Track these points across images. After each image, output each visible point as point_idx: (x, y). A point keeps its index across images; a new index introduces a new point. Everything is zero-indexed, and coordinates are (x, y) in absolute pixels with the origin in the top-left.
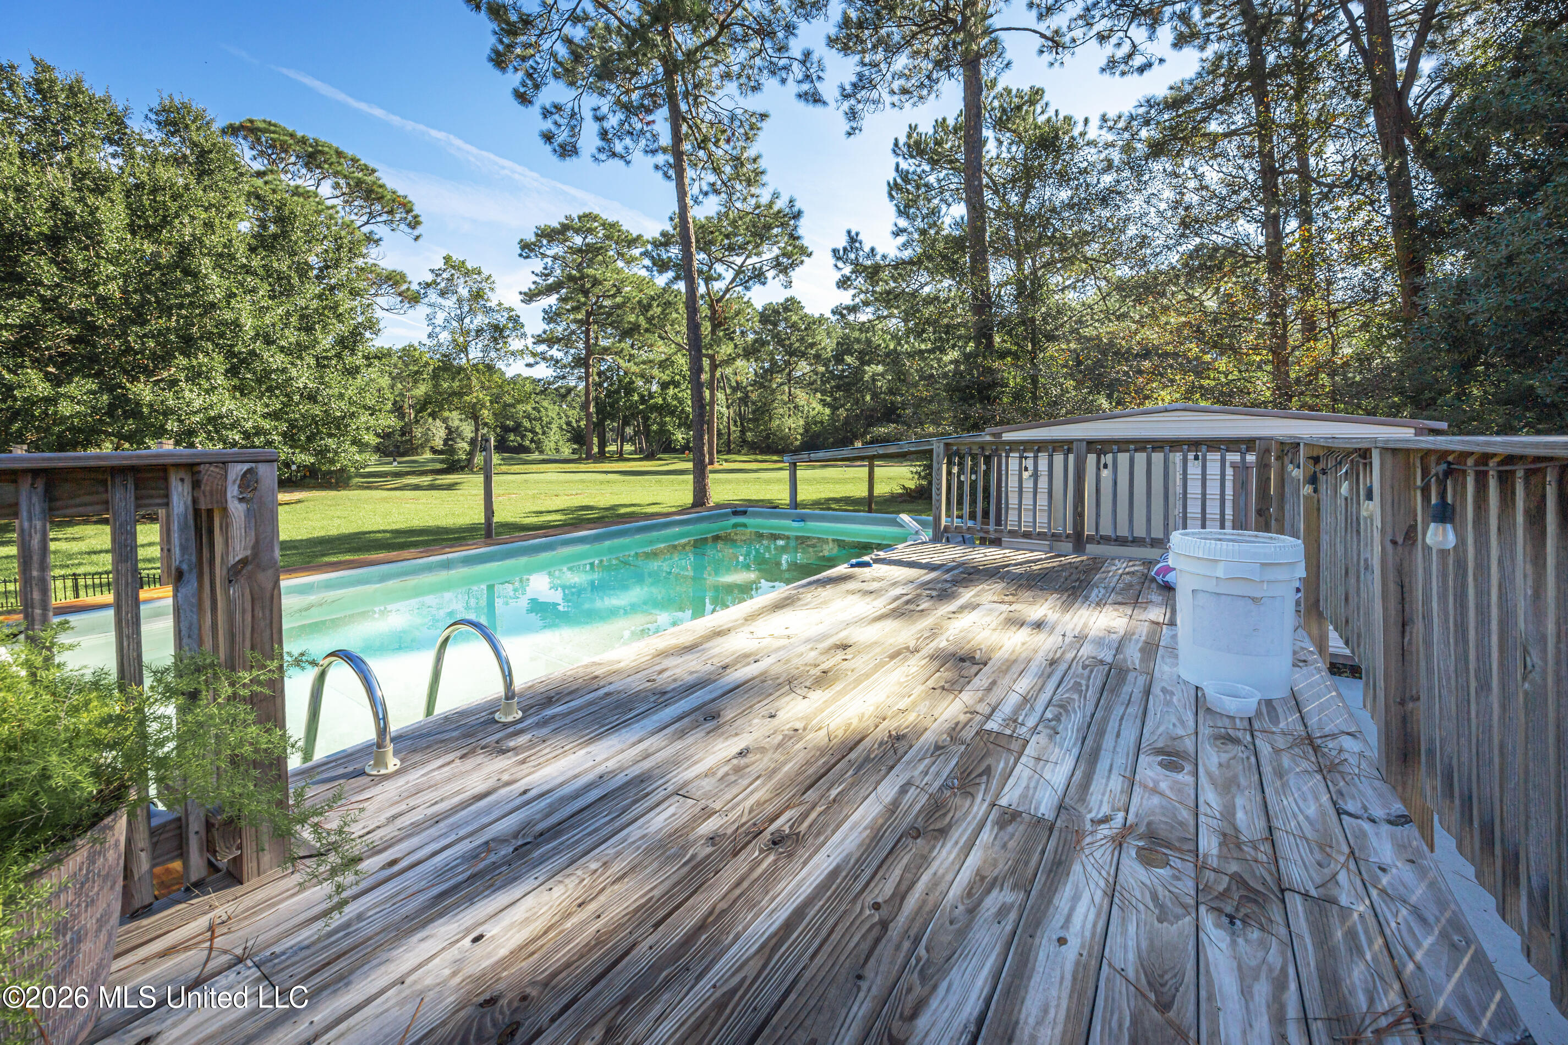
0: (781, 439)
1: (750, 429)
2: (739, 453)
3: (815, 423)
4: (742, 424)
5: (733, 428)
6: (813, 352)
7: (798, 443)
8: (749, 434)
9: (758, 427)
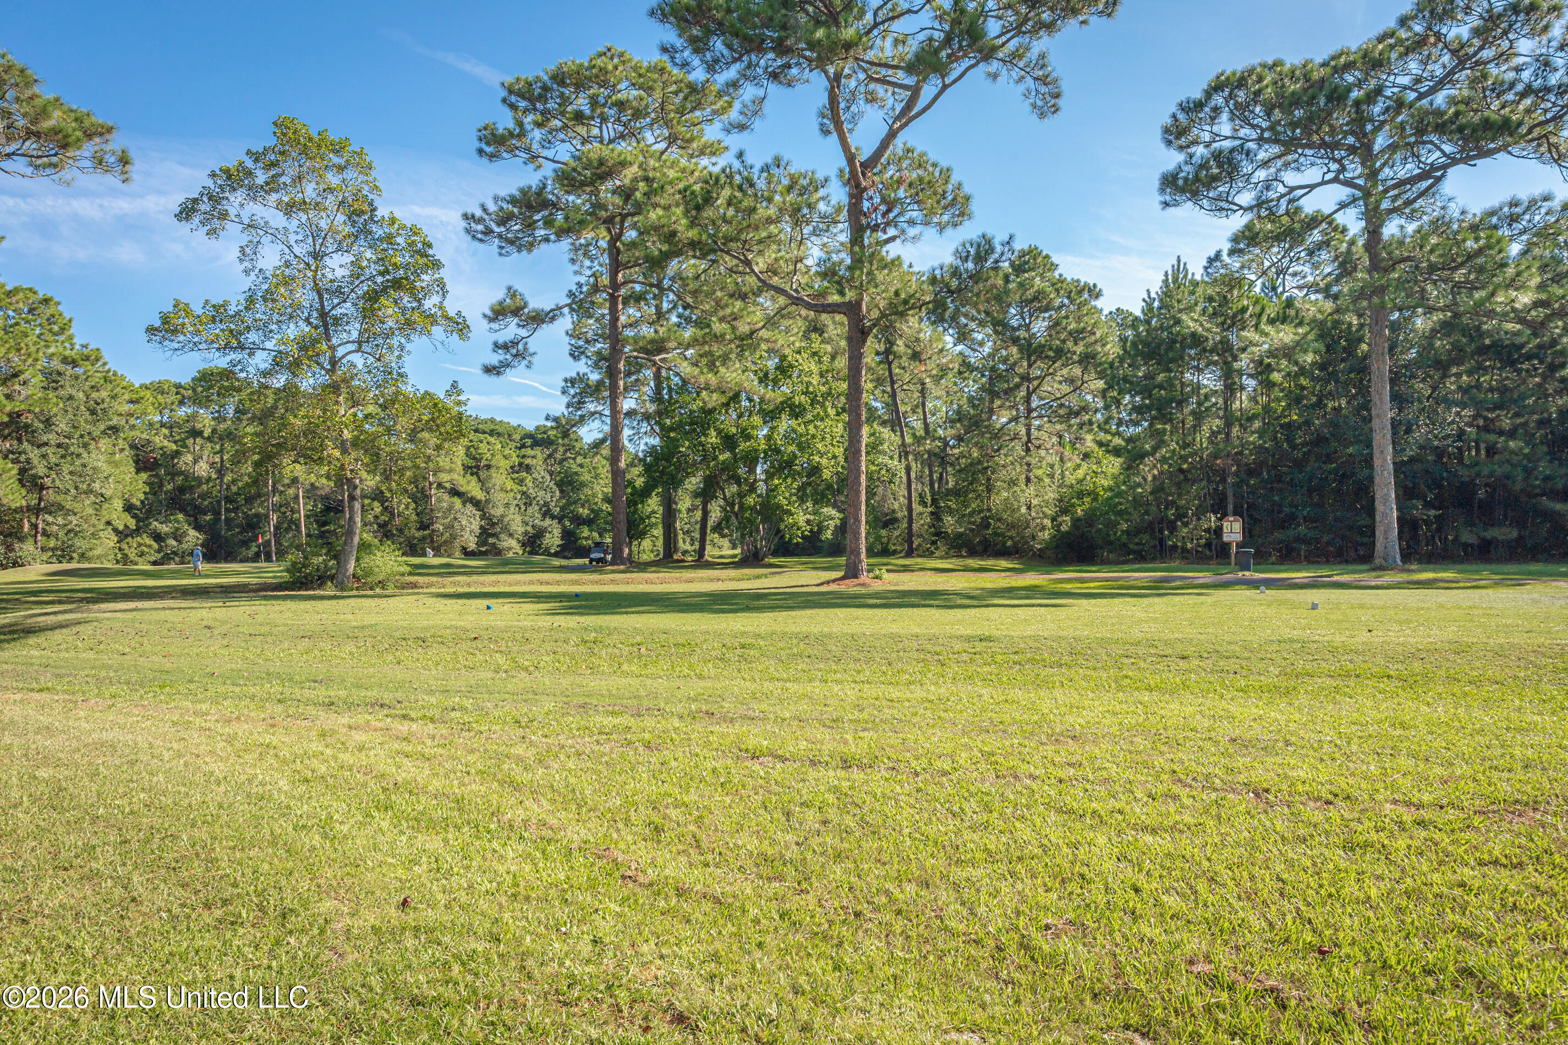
0: (1012, 526)
1: (951, 511)
2: (929, 554)
3: (1080, 495)
4: (934, 501)
5: (917, 508)
6: (1079, 349)
7: (1046, 535)
8: (949, 520)
9: (965, 504)
